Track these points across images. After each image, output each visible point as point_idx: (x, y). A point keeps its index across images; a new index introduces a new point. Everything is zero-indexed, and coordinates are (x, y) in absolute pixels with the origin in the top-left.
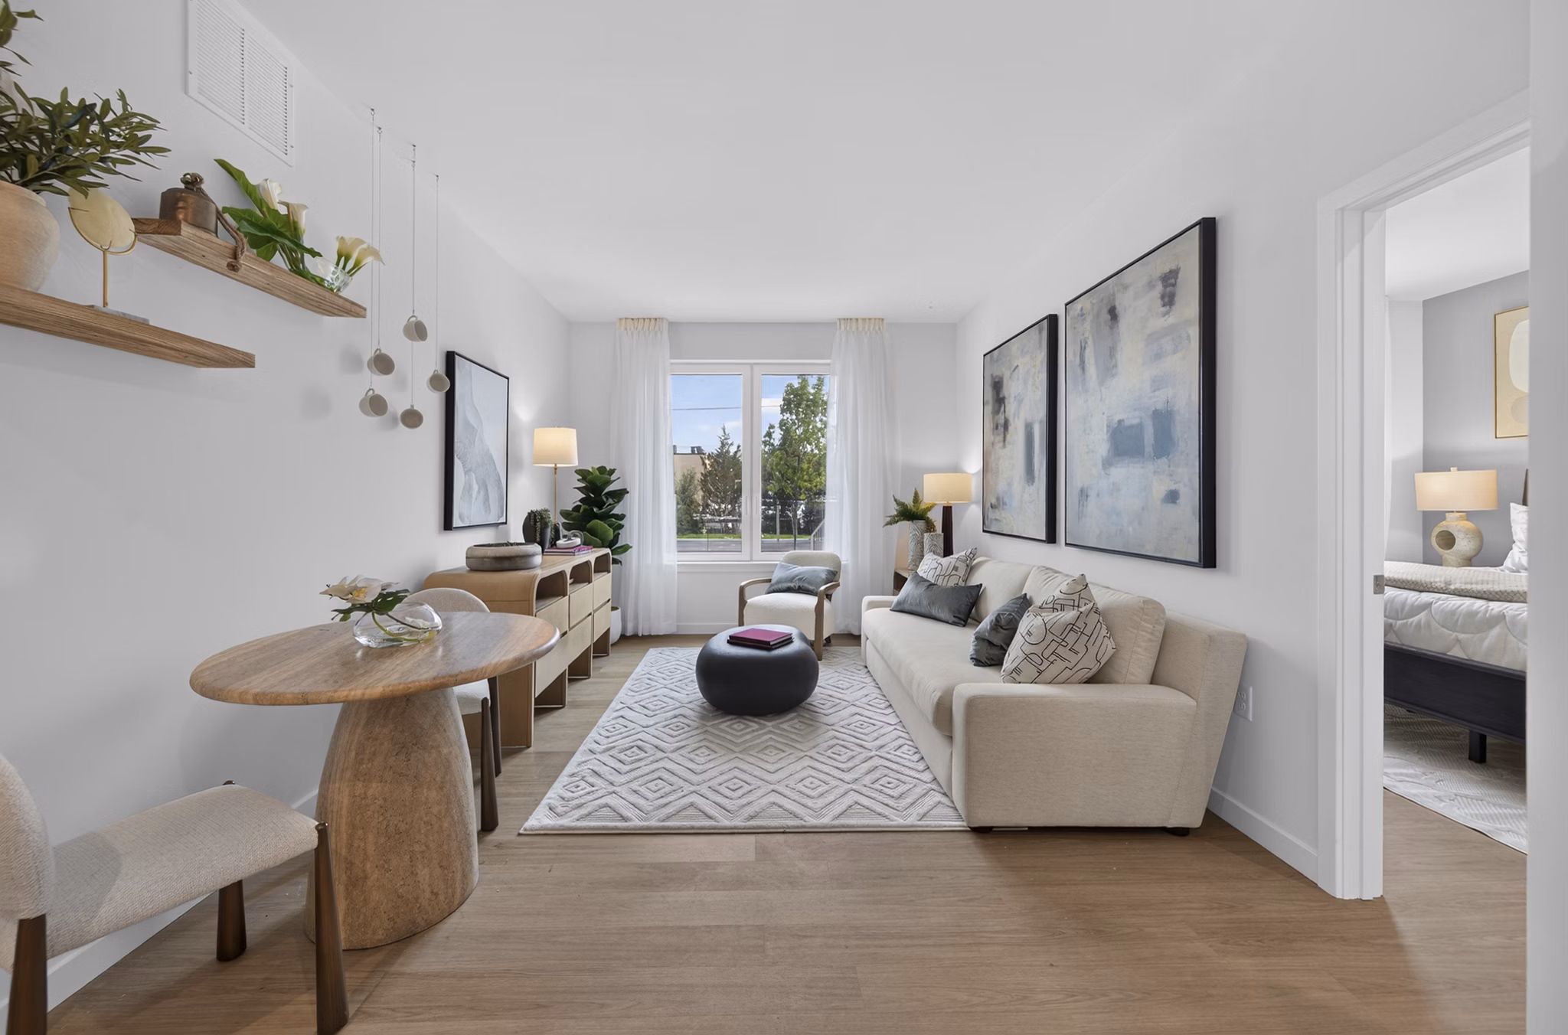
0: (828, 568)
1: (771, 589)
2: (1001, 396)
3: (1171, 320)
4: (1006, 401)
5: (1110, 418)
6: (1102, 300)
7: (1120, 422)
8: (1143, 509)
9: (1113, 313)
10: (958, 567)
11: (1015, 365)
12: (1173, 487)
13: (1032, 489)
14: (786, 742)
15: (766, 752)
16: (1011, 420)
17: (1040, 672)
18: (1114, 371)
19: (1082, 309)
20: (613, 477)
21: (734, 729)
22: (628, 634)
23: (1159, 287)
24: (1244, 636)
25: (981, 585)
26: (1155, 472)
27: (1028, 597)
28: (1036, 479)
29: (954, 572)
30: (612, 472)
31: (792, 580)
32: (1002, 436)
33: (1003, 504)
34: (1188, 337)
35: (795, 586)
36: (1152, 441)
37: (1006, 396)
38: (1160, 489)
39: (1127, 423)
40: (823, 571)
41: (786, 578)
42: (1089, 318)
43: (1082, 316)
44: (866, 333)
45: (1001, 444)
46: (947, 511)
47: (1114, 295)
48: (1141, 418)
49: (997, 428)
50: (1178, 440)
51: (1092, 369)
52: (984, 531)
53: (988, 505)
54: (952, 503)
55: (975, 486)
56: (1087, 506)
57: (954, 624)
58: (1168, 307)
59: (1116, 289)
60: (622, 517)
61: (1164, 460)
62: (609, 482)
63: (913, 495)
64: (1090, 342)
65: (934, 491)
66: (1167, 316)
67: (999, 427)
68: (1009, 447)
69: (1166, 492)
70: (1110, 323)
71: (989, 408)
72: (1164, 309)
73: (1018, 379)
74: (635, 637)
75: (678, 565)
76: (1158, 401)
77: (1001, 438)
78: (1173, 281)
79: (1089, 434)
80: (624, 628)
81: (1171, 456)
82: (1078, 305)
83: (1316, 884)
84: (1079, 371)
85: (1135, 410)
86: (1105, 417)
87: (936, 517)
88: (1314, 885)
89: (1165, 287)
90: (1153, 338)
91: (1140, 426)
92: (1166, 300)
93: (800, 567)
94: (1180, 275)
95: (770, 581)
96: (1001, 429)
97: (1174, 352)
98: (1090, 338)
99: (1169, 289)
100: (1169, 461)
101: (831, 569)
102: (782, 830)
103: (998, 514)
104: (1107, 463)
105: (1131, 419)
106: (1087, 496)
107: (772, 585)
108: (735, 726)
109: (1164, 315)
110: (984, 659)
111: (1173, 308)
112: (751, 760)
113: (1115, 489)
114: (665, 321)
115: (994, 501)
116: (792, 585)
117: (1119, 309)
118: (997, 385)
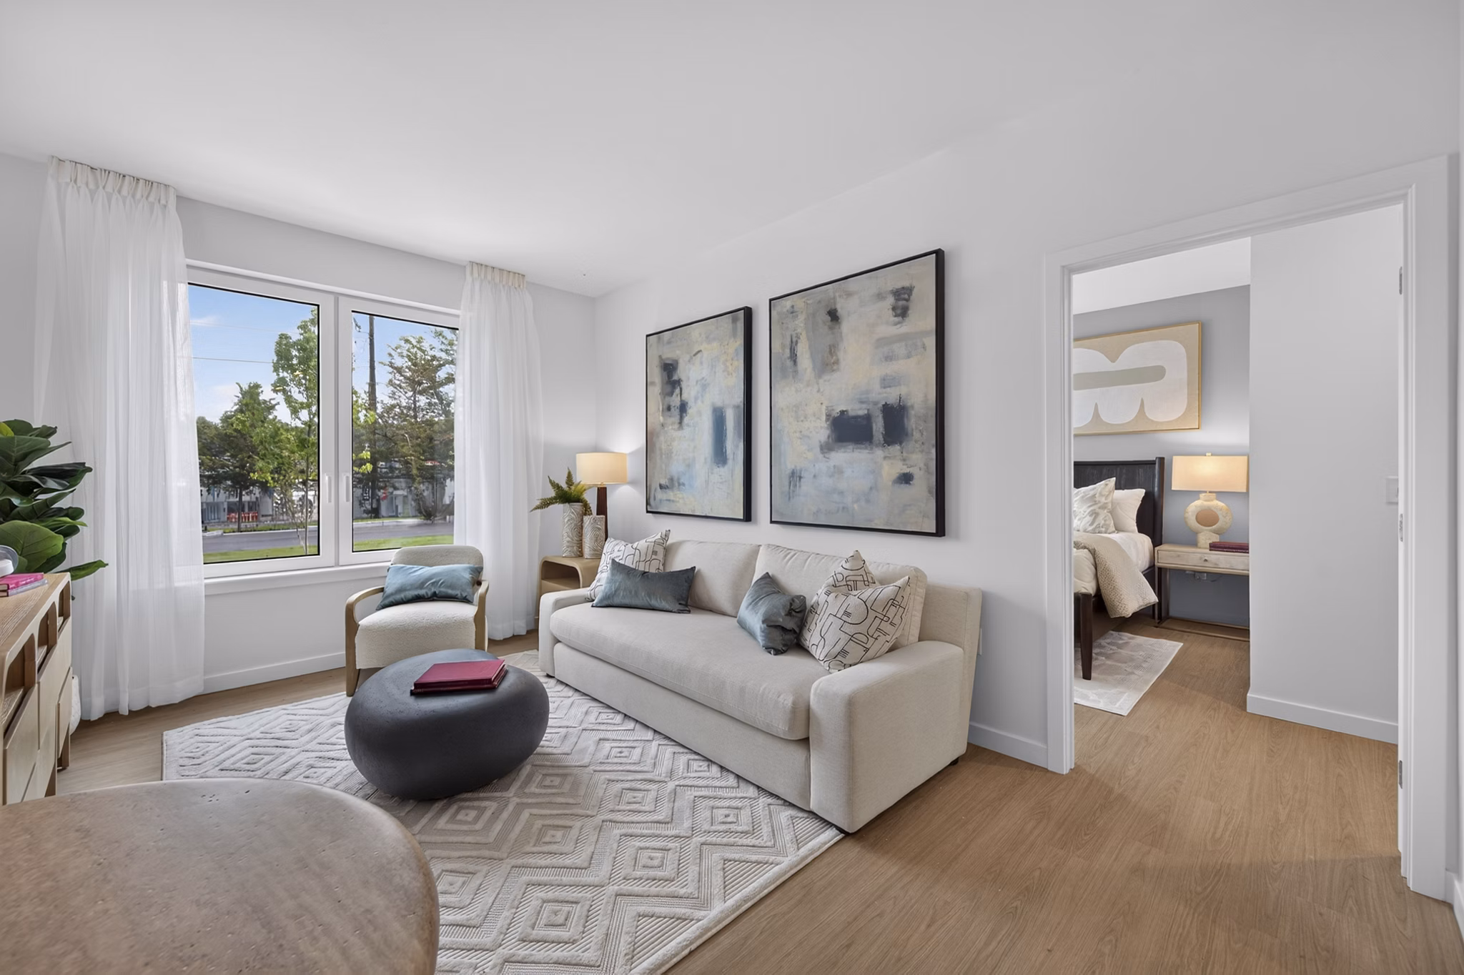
0: (468, 565)
1: (387, 602)
2: (675, 378)
3: (904, 329)
4: (684, 385)
5: (830, 408)
6: (819, 302)
7: (842, 412)
8: (871, 489)
9: (834, 316)
10: (657, 552)
11: (699, 349)
12: (907, 470)
13: (723, 471)
14: (559, 812)
15: (544, 840)
16: (691, 403)
17: (867, 650)
18: (835, 367)
19: (793, 307)
20: (54, 441)
21: (461, 822)
22: (95, 716)
23: (891, 300)
24: (979, 589)
25: (695, 567)
26: (885, 458)
27: (770, 574)
28: (730, 462)
29: (654, 557)
30: (49, 432)
31: (422, 585)
32: (678, 417)
33: (679, 484)
34: (924, 347)
35: (427, 593)
36: (882, 429)
37: (683, 378)
38: (891, 469)
39: (851, 413)
40: (465, 569)
41: (411, 585)
42: (802, 318)
43: (792, 313)
44: (504, 286)
45: (676, 426)
46: (602, 493)
47: (834, 298)
48: (868, 410)
49: (669, 408)
50: (913, 430)
51: (805, 361)
52: (648, 512)
53: (655, 485)
54: (605, 483)
55: (636, 468)
56: (800, 486)
57: (680, 612)
58: (900, 318)
59: (837, 294)
60: (76, 513)
61: (897, 447)
62: (44, 450)
63: (566, 475)
64: (803, 338)
65: (589, 471)
66: (899, 326)
67: (672, 409)
68: (686, 431)
69: (898, 475)
70: (830, 323)
71: (656, 390)
72: (897, 319)
73: (701, 363)
74: (112, 718)
75: (206, 585)
76: (891, 396)
77: (677, 419)
78: (906, 296)
79: (802, 421)
80: (85, 706)
81: (903, 444)
82: (788, 303)
83: (1047, 769)
84: (789, 363)
85: (862, 402)
86: (824, 408)
87: (591, 498)
88: (1046, 770)
89: (897, 300)
90: (882, 342)
91: (868, 418)
92: (899, 312)
93: (427, 569)
94: (913, 292)
95: (382, 590)
96: (676, 412)
97: (909, 356)
98: (804, 334)
99: (901, 303)
100: (902, 448)
101: (472, 565)
102: (686, 952)
103: (671, 494)
104: (826, 448)
105: (857, 410)
106: (800, 478)
107: (388, 596)
108: (460, 817)
109: (896, 324)
110: (780, 647)
111: (907, 319)
112: (532, 861)
113: (838, 471)
114: (171, 191)
115: (663, 482)
116: (422, 592)
117: (840, 312)
118: (669, 369)
